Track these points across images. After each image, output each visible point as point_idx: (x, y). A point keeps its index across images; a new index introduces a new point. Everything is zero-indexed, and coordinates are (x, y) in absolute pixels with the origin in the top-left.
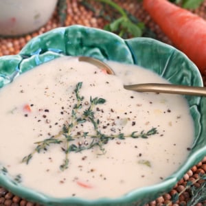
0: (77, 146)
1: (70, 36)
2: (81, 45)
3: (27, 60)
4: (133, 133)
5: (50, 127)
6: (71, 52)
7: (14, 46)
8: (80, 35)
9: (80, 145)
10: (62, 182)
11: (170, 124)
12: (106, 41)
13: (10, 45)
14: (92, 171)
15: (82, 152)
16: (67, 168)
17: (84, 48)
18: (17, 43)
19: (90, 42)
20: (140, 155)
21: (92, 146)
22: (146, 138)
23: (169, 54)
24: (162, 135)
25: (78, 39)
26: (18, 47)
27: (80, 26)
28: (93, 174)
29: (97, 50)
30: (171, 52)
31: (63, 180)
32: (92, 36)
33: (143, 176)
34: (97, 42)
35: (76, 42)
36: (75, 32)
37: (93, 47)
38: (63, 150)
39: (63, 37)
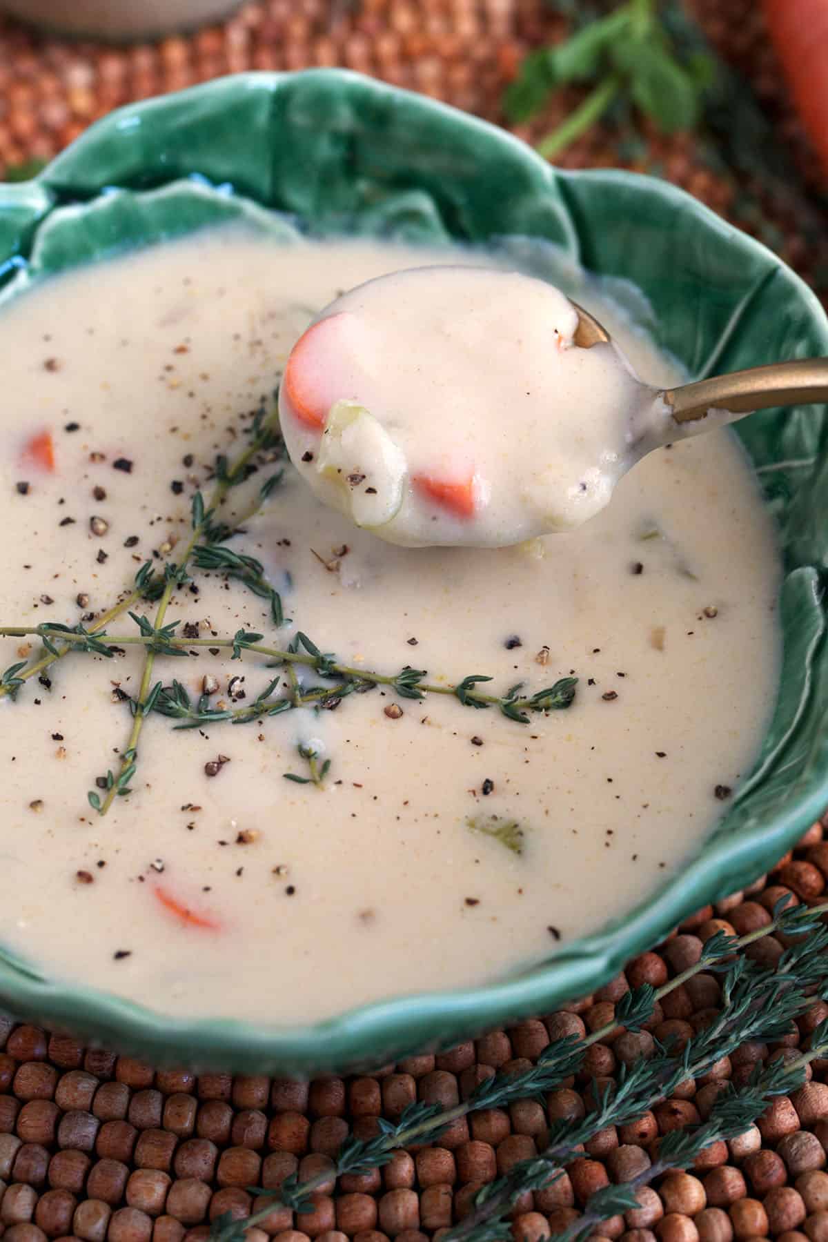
0: (194, 694)
1: (299, 119)
2: (351, 167)
3: (72, 213)
4: (469, 683)
5: (102, 557)
6: (299, 198)
7: (96, 88)
8: (345, 118)
9: (206, 693)
10: (85, 877)
11: (658, 642)
12: (468, 167)
13: (79, 76)
14: (242, 839)
15: (209, 730)
16: (124, 792)
17: (363, 186)
18: (113, 68)
19: (394, 161)
20: (488, 787)
21: (257, 713)
22: (523, 720)
23: (746, 284)
24: (610, 696)
25: (337, 137)
26: (113, 92)
27: (355, 78)
28: (240, 856)
29: (423, 203)
30: (755, 272)
31: (90, 867)
32: (402, 133)
33: (471, 902)
34: (424, 164)
35: (325, 151)
36: (322, 101)
37: (404, 181)
38: (121, 695)
39: (262, 117)
